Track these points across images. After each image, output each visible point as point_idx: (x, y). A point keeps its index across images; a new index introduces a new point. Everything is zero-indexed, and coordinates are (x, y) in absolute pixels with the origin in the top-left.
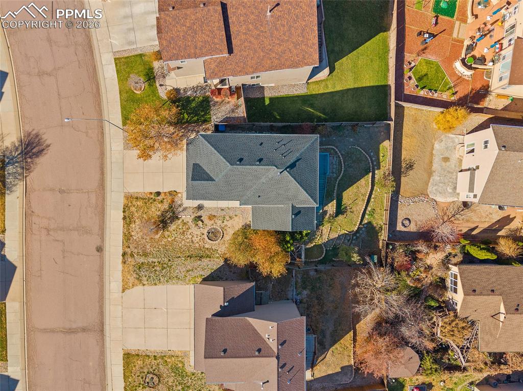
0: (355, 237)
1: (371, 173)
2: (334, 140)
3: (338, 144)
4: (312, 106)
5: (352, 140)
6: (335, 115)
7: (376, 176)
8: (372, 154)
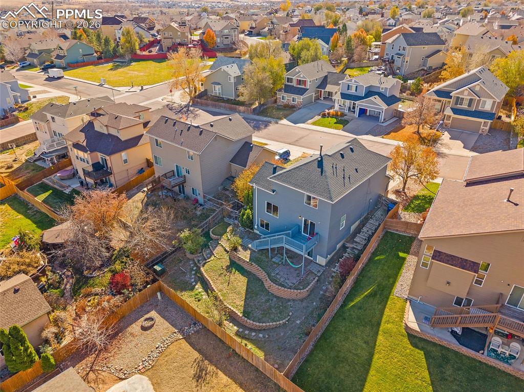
0: (195, 268)
1: (241, 315)
2: (313, 303)
3: (304, 304)
4: (373, 295)
5: (298, 322)
6: (344, 319)
7: (231, 324)
8: (261, 335)
